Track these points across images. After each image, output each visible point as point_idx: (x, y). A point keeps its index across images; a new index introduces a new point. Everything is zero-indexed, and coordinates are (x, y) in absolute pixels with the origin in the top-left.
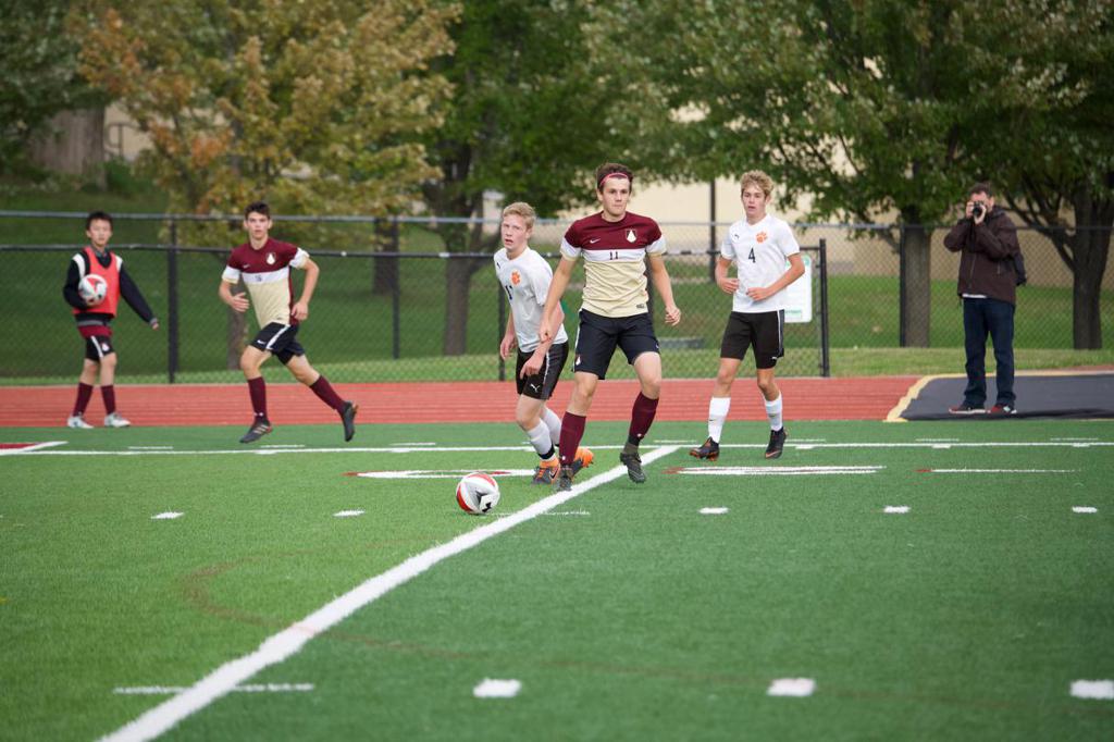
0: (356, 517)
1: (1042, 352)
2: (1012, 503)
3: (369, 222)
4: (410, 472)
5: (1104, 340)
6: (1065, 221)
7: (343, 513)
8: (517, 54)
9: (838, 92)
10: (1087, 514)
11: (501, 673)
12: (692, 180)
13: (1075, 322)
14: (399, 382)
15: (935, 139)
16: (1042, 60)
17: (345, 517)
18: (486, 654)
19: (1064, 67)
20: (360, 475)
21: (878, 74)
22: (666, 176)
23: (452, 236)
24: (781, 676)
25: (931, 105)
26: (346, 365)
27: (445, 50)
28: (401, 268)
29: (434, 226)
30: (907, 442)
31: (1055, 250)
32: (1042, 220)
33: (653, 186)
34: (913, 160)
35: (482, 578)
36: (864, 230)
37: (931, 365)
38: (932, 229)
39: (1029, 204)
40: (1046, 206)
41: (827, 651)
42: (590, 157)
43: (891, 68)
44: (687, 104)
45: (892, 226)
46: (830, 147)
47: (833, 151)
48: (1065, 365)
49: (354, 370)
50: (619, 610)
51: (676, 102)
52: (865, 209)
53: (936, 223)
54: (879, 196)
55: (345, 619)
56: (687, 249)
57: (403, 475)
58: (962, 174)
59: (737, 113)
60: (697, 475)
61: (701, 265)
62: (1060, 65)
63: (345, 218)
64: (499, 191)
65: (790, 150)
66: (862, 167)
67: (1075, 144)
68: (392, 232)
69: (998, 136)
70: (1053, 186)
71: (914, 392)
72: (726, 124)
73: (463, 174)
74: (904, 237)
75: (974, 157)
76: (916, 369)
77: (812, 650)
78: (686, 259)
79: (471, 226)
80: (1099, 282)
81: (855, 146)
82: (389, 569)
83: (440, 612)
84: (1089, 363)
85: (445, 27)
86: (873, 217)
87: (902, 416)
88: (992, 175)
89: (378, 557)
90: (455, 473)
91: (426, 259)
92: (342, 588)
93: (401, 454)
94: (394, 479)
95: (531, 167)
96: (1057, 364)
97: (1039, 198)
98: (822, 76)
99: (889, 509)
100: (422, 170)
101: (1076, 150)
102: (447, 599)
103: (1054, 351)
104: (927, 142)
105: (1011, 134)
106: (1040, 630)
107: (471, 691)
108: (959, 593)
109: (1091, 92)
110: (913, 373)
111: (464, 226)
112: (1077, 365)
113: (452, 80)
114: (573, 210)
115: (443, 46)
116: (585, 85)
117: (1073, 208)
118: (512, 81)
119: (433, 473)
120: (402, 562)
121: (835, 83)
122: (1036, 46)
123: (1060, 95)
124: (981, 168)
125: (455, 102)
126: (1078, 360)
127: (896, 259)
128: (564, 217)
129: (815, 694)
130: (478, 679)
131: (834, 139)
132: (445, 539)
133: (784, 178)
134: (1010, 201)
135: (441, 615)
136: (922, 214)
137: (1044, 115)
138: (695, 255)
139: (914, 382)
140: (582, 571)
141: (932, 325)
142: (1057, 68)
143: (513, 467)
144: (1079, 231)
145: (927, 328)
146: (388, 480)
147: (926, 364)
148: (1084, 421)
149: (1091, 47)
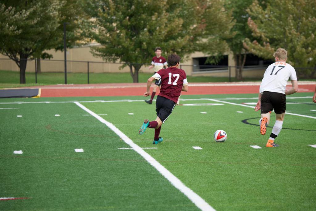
1: (13, 84)
2: (5, 115)
5: (26, 82)
6: (18, 58)
10: (20, 117)
13: (20, 79)
31: (16, 64)
39: (11, 54)
40: (14, 55)
67: (19, 42)
69: (3, 40)
70: (15, 51)
80: (25, 70)
96: (16, 87)
103: (16, 84)
106: (8, 140)
109: (22, 32)
117: (19, 55)
123: (16, 32)
126: (21, 86)
134: (7, 54)
142: (15, 26)
144: (21, 60)
149: (22, 23)
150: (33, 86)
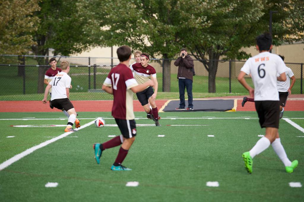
0: (12, 138)
1: (200, 93)
2: (192, 134)
3: (16, 57)
4: (28, 125)
5: (216, 90)
6: (206, 58)
7: (9, 137)
8: (58, 11)
9: (146, 23)
10: (211, 137)
11: (53, 181)
12: (106, 46)
13: (209, 86)
14: (25, 101)
15: (172, 36)
16: (200, 15)
17: (9, 138)
18: (49, 176)
19: (206, 17)
20: (14, 126)
21: (157, 18)
22: (99, 45)
23: (40, 61)
24: (129, 181)
25: (171, 27)
26: (10, 96)
27: (38, 9)
28: (26, 69)
29: (35, 58)
30: (164, 118)
31: (204, 66)
32: (200, 58)
33: (96, 47)
34: (166, 41)
35: (48, 155)
36: (153, 60)
37: (171, 97)
38: (171, 60)
39: (197, 54)
40: (201, 54)
41: (142, 174)
42: (78, 39)
43: (160, 16)
44: (105, 26)
45: (160, 59)
46: (144, 38)
47: (144, 39)
48: (206, 97)
49: (12, 97)
50: (86, 163)
51: (102, 25)
52: (153, 55)
53: (172, 58)
54: (157, 51)
55: (9, 166)
56: (105, 65)
57: (26, 126)
58: (179, 45)
59: (119, 28)
60: (108, 126)
61: (109, 69)
62: (205, 16)
63: (10, 55)
64: (53, 48)
65: (133, 38)
66: (152, 43)
67: (209, 38)
68: (23, 60)
69: (188, 35)
70: (203, 49)
71: (166, 104)
72: (116, 31)
73: (43, 44)
74: (164, 62)
75: (182, 41)
76: (167, 98)
77: (138, 174)
78: (105, 67)
79: (45, 58)
80: (215, 75)
81: (150, 37)
82: (21, 152)
83: (36, 164)
84: (212, 97)
85: (38, 3)
86: (155, 57)
87: (163, 111)
88: (187, 46)
89: (19, 149)
90: (40, 126)
91: (32, 67)
92: (8, 158)
93: (26, 120)
94: (23, 127)
95: (62, 42)
96: (204, 97)
97: (199, 52)
98: (141, 18)
99: (159, 136)
100: (32, 42)
101: (209, 39)
102: (38, 160)
103: (203, 93)
104: (169, 36)
105: (192, 35)
106: (199, 168)
107: (44, 185)
108: (177, 158)
109: (213, 24)
110: (166, 99)
111: (43, 58)
112: (209, 97)
113: (40, 18)
114: (74, 54)
115: (37, 8)
116: (77, 20)
117: (208, 55)
118: (56, 18)
119: (34, 126)
120: (25, 150)
121: (145, 20)
122: (199, 11)
123: (204, 24)
124: (184, 44)
125: (41, 24)
126: (210, 96)
127: (162, 68)
128: (71, 55)
129: (139, 186)
130: (46, 182)
131: (145, 36)
132: (38, 144)
133: (131, 46)
134: (192, 53)
135: (36, 165)
136: (168, 56)
137: (201, 30)
138: (107, 66)
139: (166, 101)
140: (75, 153)
141: (171, 86)
142: (204, 17)
143: (57, 124)
144: (210, 61)
145: (170, 87)
146: (22, 128)
147: (169, 97)
148: (211, 112)
149: (213, 12)
150: (227, 96)
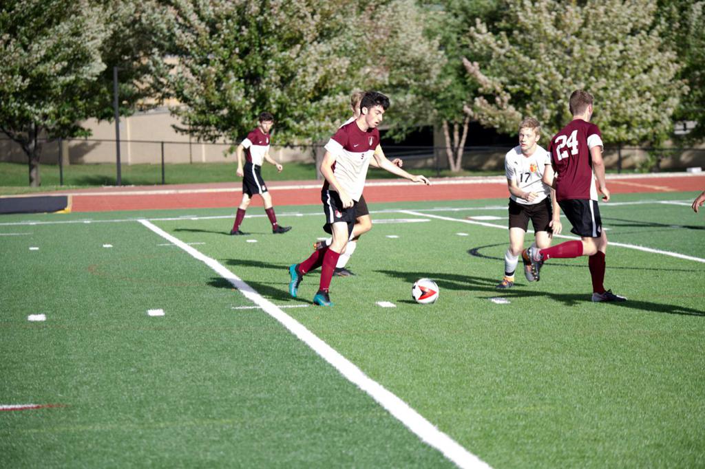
150: (57, 190)
